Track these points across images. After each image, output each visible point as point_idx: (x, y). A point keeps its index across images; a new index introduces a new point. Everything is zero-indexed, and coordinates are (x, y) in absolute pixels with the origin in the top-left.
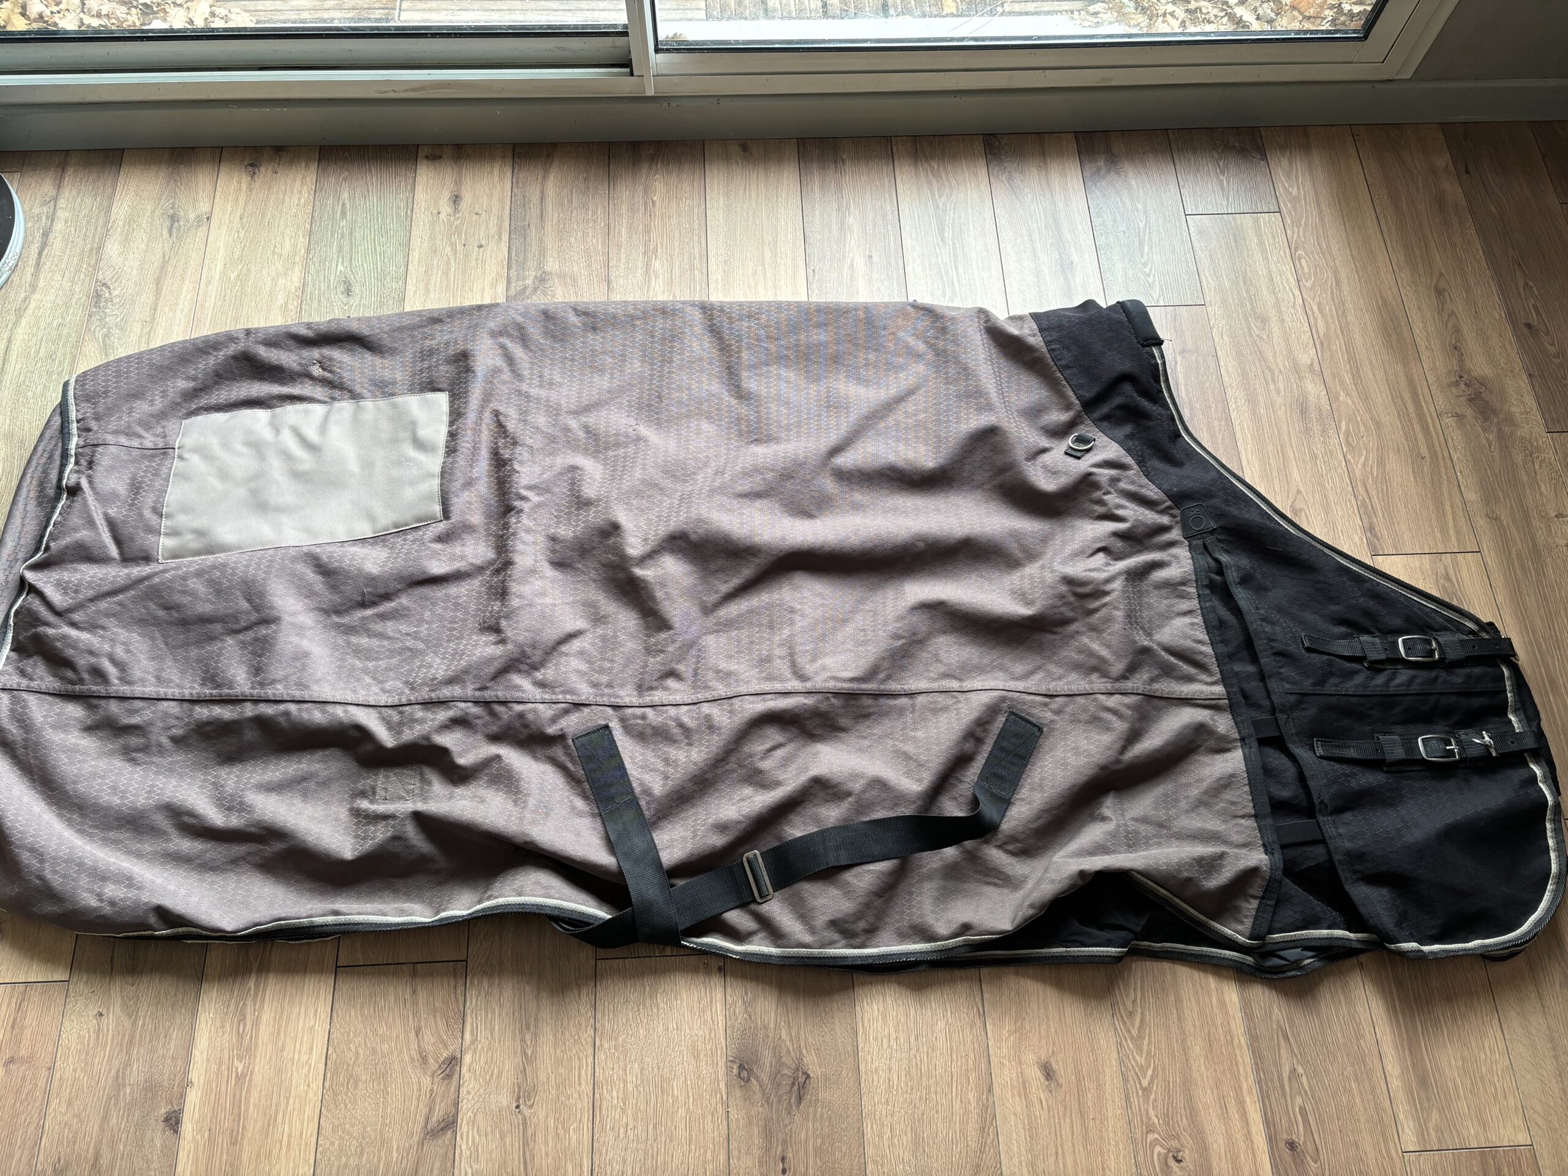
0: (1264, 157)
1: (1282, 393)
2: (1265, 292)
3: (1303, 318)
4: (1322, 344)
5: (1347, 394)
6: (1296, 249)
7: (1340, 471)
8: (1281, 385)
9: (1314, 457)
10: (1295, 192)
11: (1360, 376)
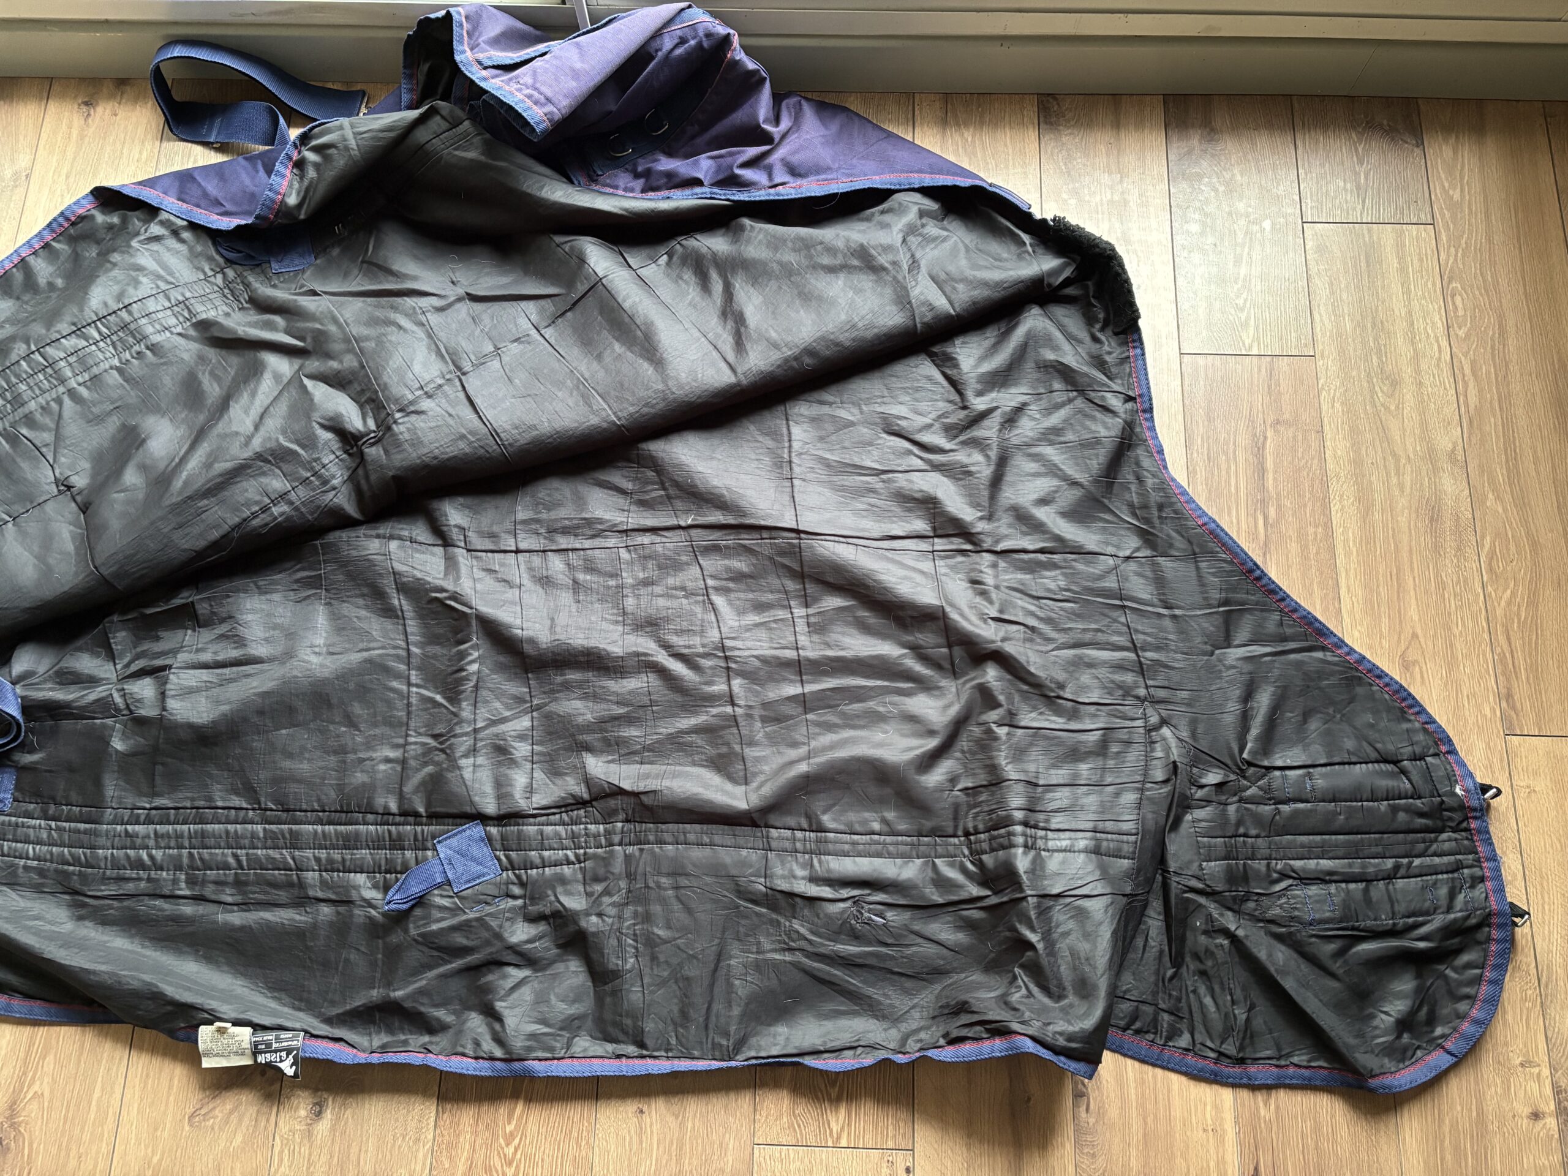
0: (1420, 143)
1: (1408, 490)
2: (1400, 341)
3: (1449, 381)
4: (1472, 422)
5: (1498, 498)
6: (1450, 282)
7: (1475, 609)
8: (1407, 479)
9: (1441, 586)
10: (1457, 196)
11: (1518, 472)
